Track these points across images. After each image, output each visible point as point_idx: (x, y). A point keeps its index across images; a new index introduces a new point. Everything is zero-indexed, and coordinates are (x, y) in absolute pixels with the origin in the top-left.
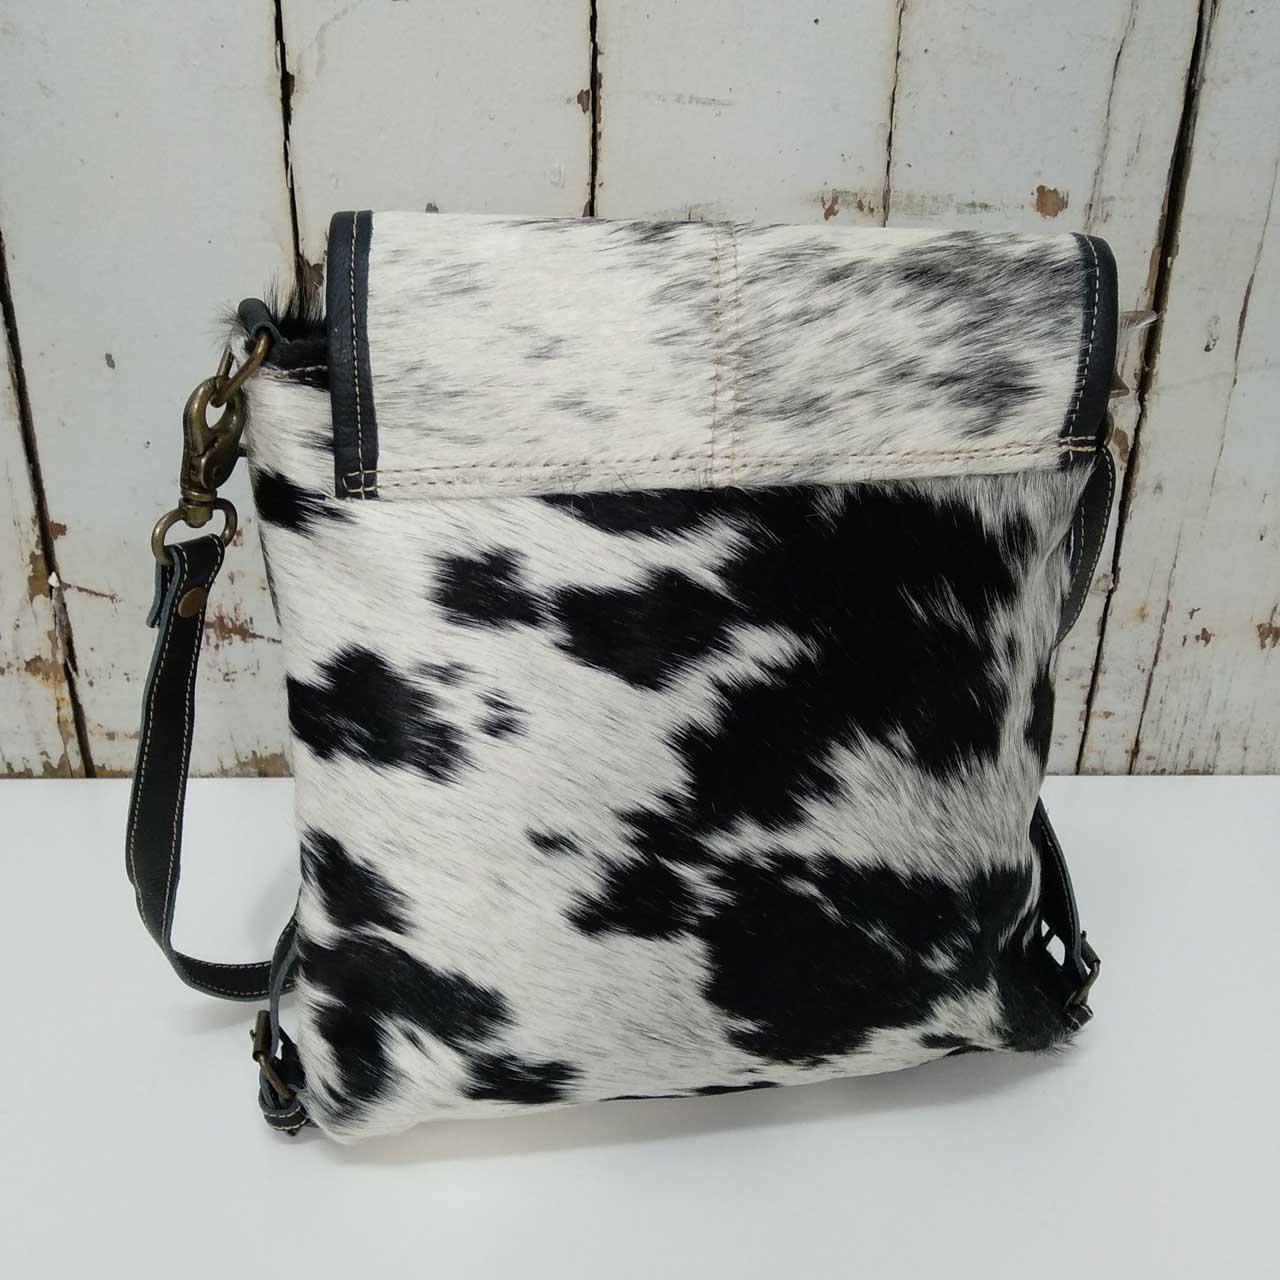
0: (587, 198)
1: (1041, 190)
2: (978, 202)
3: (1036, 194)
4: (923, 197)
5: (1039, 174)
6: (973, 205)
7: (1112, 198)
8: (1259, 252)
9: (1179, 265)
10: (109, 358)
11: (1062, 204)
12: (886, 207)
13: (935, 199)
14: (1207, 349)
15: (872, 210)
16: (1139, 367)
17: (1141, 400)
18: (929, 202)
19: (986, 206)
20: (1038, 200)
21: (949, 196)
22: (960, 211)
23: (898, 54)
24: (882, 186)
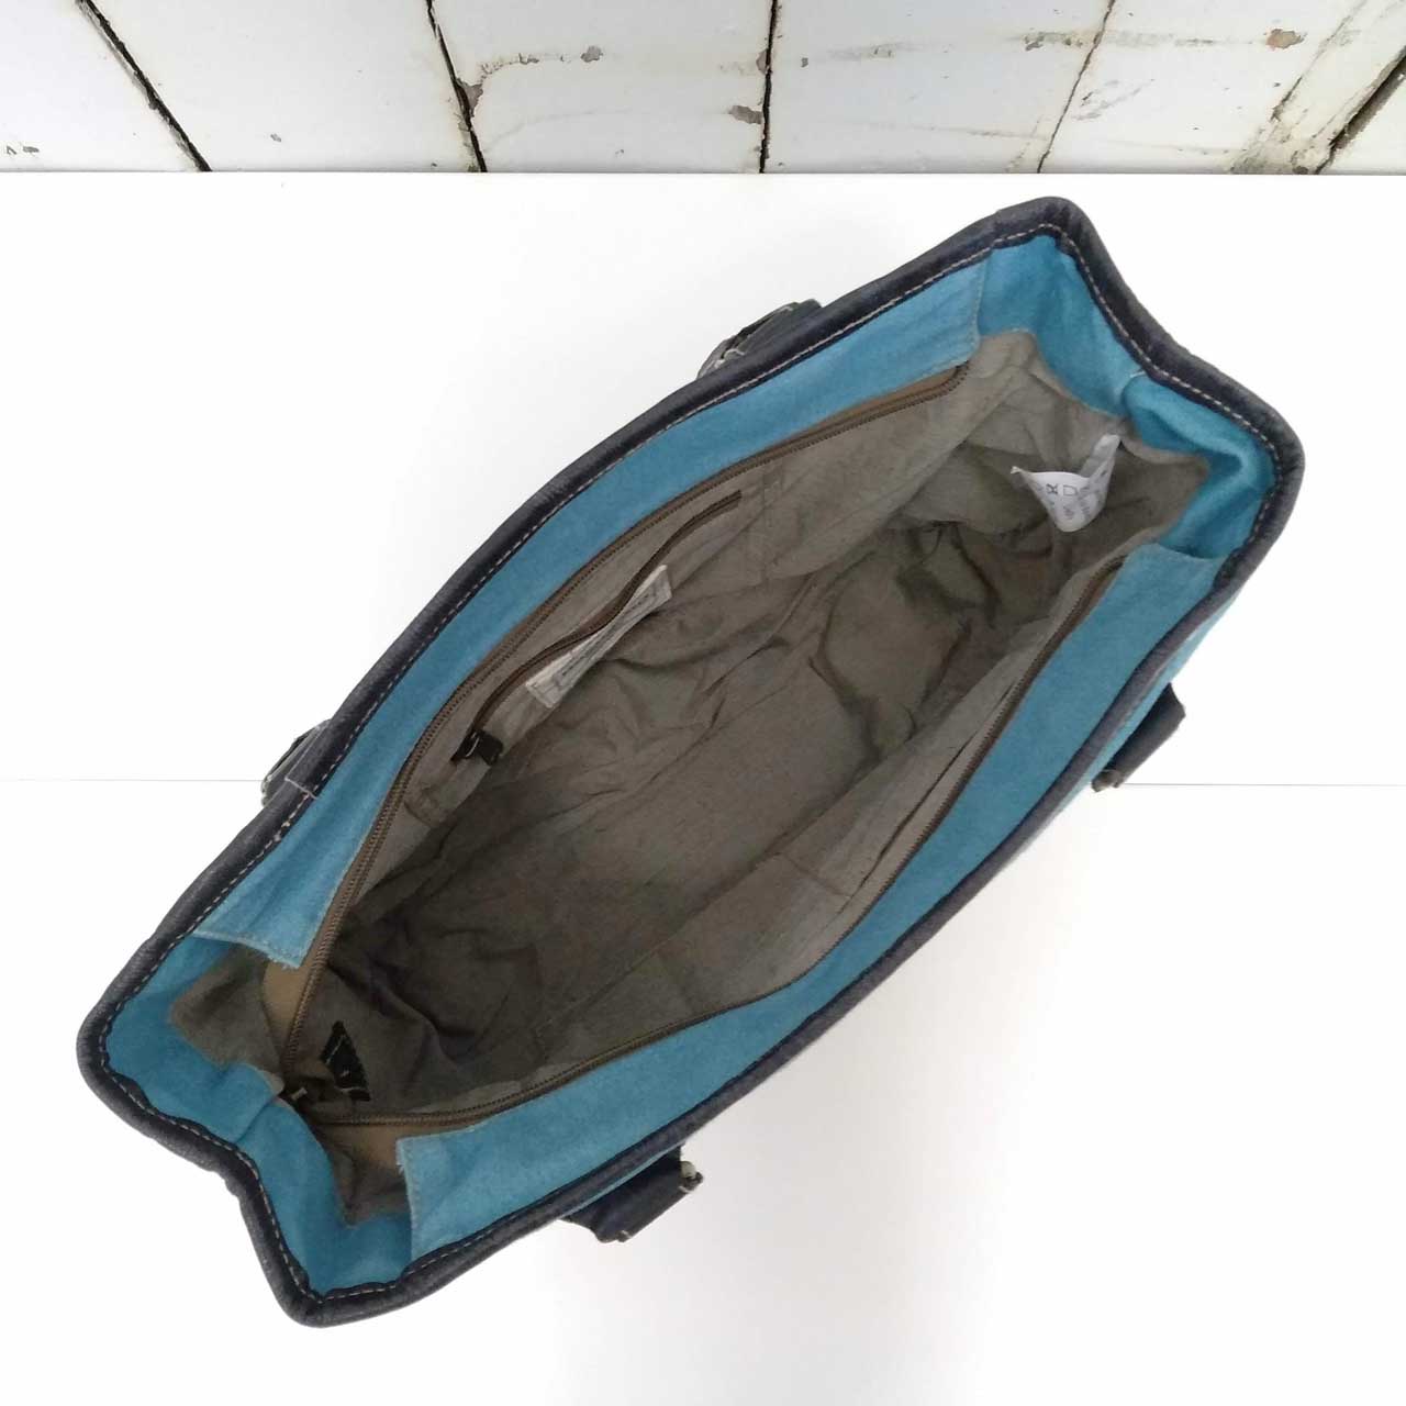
0: (765, 46)
1: (1277, 31)
2: (1201, 39)
3: (1269, 35)
4: (1141, 35)
5: (1278, 21)
6: (1195, 41)
7: (1358, 31)
12: (1097, 40)
13: (1153, 37)
15: (1080, 44)
16: (1341, 128)
17: (1333, 149)
18: (1145, 38)
19: (1209, 42)
20: (1270, 39)
21: (1170, 35)
22: (1179, 47)
24: (1097, 29)
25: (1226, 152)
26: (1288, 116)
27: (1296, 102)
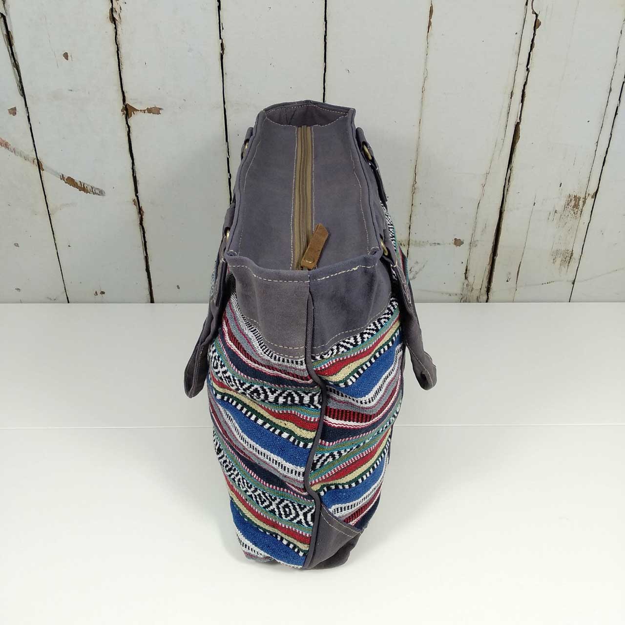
1: (455, 239)
2: (436, 243)
4: (420, 242)
5: (455, 235)
6: (435, 243)
7: (477, 241)
8: (522, 256)
9: (497, 259)
10: (178, 286)
11: (463, 243)
12: (409, 245)
13: (423, 242)
14: (507, 281)
15: (404, 245)
16: (487, 285)
17: (488, 294)
18: (421, 243)
19: (439, 244)
20: (455, 242)
21: (428, 241)
22: (431, 245)
23: (412, 205)
24: (407, 239)
25: (456, 295)
26: (470, 279)
27: (470, 271)
